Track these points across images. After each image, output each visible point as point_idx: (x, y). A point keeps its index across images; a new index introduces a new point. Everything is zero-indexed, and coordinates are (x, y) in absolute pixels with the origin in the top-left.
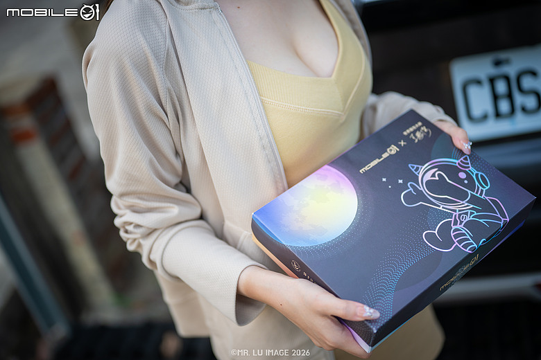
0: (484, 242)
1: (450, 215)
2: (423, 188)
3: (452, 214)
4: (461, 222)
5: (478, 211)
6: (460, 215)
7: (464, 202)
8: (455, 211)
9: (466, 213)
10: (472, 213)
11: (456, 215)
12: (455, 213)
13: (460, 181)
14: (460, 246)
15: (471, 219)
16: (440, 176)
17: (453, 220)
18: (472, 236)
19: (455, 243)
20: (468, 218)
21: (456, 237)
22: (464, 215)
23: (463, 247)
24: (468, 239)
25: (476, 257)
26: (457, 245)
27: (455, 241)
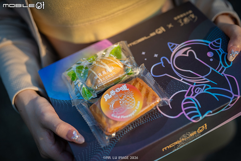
0: (210, 113)
1: (186, 87)
2: (172, 63)
3: (188, 86)
4: (195, 94)
5: (212, 85)
6: (195, 88)
7: (203, 77)
8: (192, 84)
9: (202, 87)
10: (207, 87)
11: (192, 88)
12: (191, 86)
13: (207, 59)
14: (186, 115)
15: (205, 92)
16: (191, 53)
17: (188, 91)
18: (200, 107)
19: (182, 111)
20: (202, 91)
21: (185, 106)
22: (199, 88)
23: (189, 116)
24: (195, 110)
25: (204, 126)
26: (183, 114)
27: (183, 109)
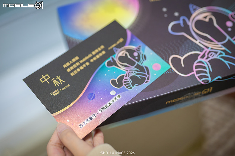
0: (219, 79)
1: (201, 49)
2: (191, 24)
3: (203, 49)
4: (208, 58)
6: (210, 52)
7: (220, 43)
8: (208, 48)
9: (216, 53)
10: (221, 54)
11: (206, 51)
12: (206, 49)
14: (197, 76)
15: (218, 58)
16: (211, 19)
17: (202, 54)
18: (211, 71)
19: (193, 71)
20: (216, 57)
21: (197, 67)
22: (213, 53)
23: (198, 77)
24: (206, 73)
25: (210, 89)
26: (194, 74)
27: (195, 70)
